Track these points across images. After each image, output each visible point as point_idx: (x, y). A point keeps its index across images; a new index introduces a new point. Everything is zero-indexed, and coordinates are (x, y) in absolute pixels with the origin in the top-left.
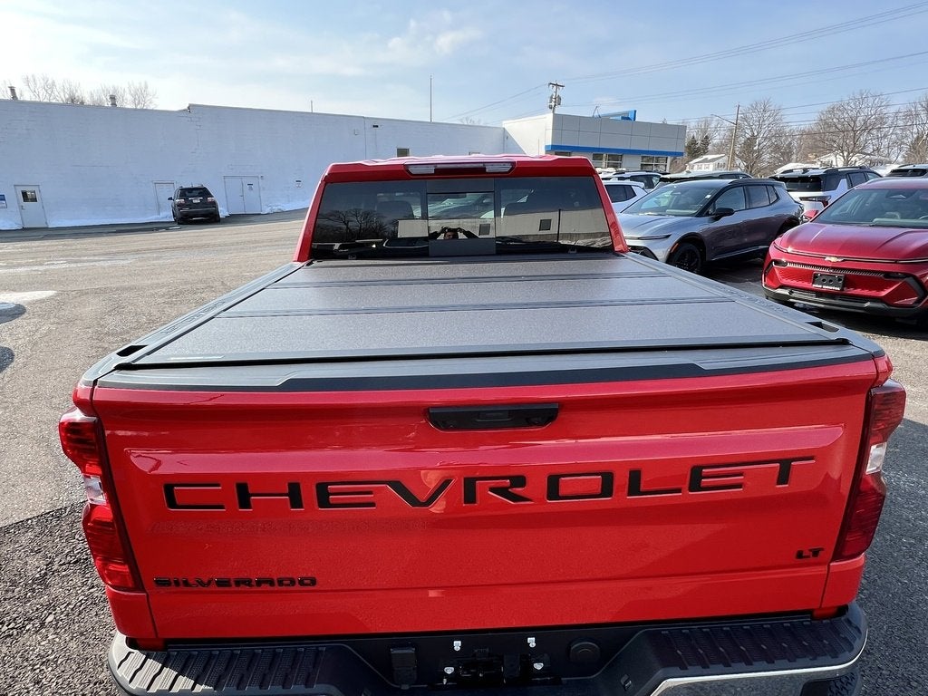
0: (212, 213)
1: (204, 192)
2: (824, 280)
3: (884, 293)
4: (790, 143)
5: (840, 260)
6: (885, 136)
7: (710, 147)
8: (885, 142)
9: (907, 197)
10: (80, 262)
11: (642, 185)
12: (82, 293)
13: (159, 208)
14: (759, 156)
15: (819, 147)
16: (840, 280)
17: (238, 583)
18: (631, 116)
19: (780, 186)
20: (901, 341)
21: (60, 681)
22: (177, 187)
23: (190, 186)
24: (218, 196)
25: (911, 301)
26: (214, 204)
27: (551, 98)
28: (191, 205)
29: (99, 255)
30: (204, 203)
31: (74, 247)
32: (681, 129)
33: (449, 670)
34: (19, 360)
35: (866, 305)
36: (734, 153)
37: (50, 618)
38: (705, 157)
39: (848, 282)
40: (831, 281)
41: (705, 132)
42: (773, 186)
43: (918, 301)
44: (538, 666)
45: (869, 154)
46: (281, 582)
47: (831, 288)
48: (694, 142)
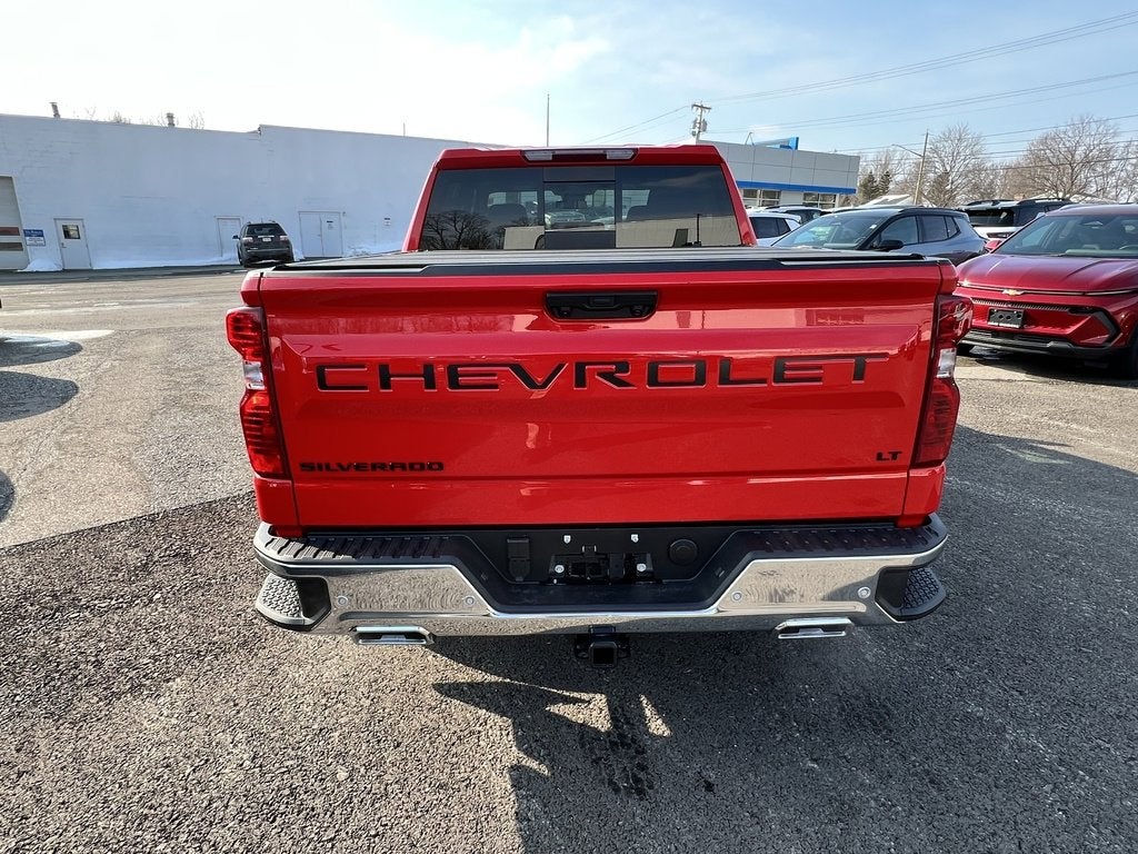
0: (285, 255)
1: (275, 229)
2: (1001, 317)
3: (1069, 331)
4: (992, 182)
5: (1019, 293)
6: (1112, 173)
7: (891, 186)
8: (1112, 180)
9: (1105, 223)
10: (136, 304)
11: (798, 218)
12: (142, 333)
13: (222, 249)
14: (952, 198)
15: (1027, 186)
16: (1019, 316)
17: (374, 467)
18: (792, 144)
19: (962, 217)
20: (1089, 387)
21: (175, 641)
22: (245, 222)
23: (260, 222)
24: (291, 234)
25: (1100, 339)
26: (287, 243)
27: (695, 122)
28: (260, 244)
29: (155, 297)
30: (275, 242)
31: (125, 290)
32: (854, 161)
33: (560, 569)
34: (84, 392)
35: (1049, 345)
36: (921, 193)
37: (158, 596)
38: (884, 197)
39: (1028, 318)
40: (1009, 317)
41: (886, 167)
42: (952, 217)
43: (1109, 340)
44: (641, 568)
45: (1090, 196)
46: (412, 466)
47: (1009, 325)
48: (871, 178)
